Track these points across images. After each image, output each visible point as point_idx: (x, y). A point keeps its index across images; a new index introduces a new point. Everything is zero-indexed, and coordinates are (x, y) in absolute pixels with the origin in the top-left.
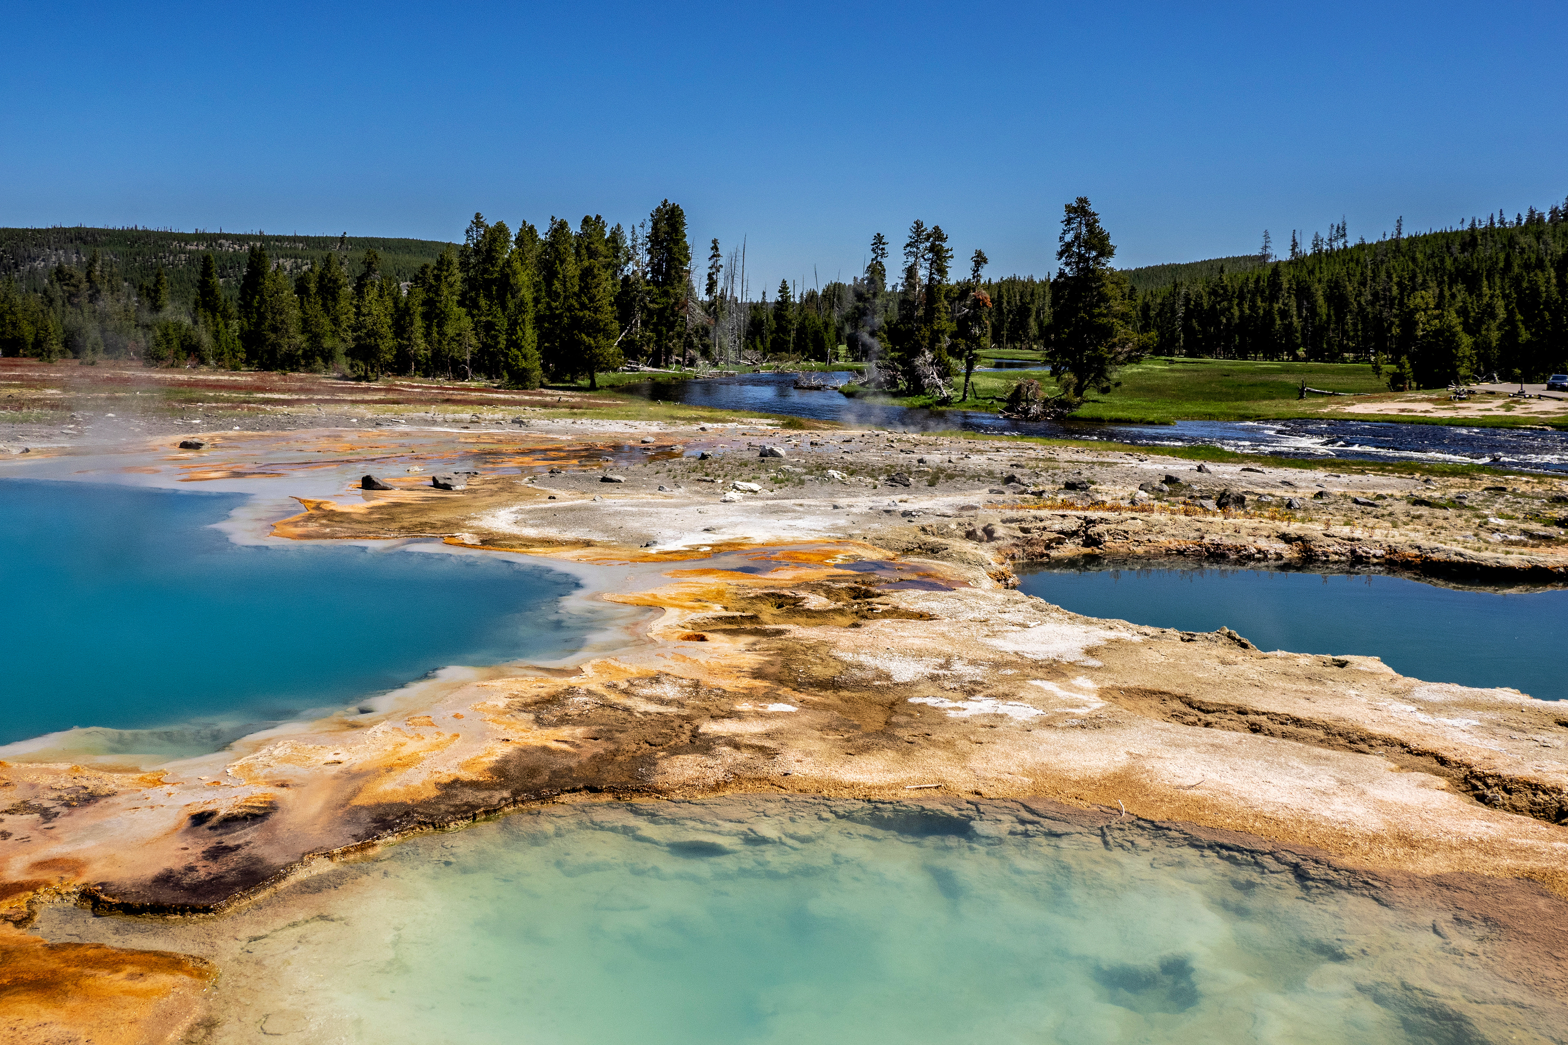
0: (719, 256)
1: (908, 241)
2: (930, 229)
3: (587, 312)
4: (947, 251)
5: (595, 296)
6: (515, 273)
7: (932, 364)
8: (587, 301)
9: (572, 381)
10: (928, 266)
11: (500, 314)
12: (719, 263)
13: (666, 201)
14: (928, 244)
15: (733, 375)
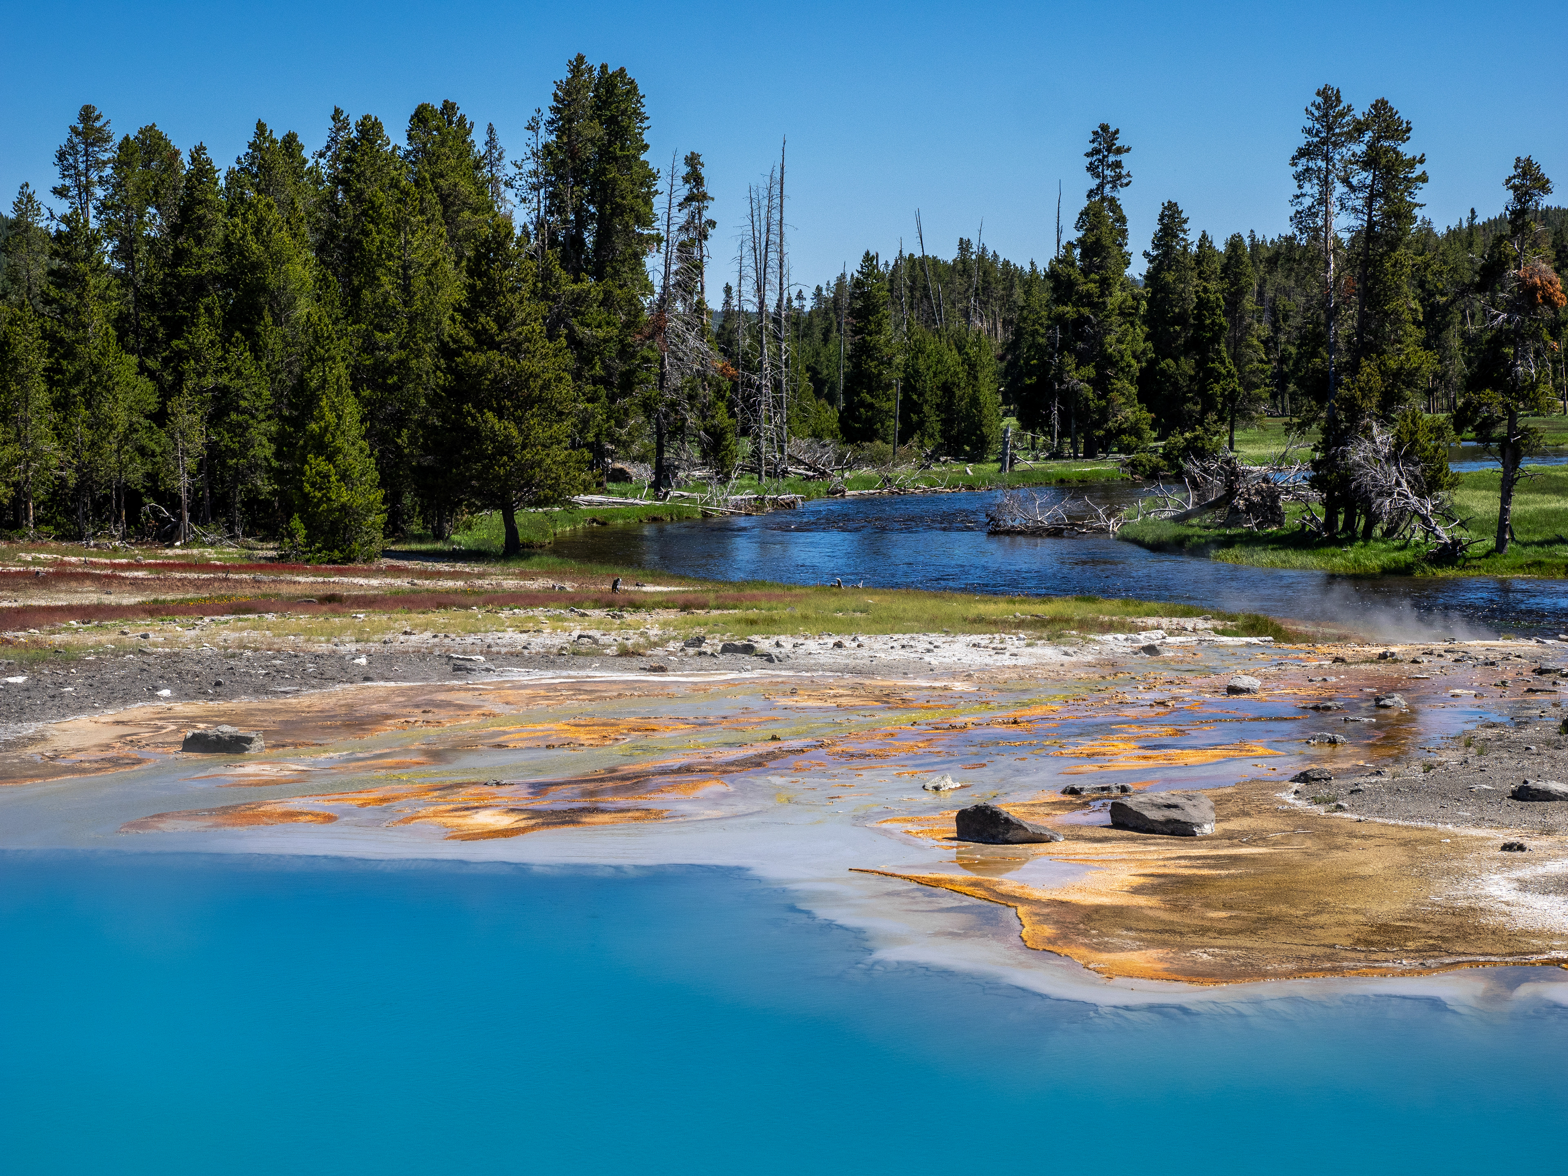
0: (704, 197)
1: (1302, 141)
2: (1361, 110)
3: (493, 354)
4: (1411, 164)
5: (512, 313)
6: (278, 259)
7: (1392, 458)
8: (493, 327)
9: (439, 535)
10: (1359, 203)
11: (249, 369)
12: (707, 215)
13: (580, 59)
14: (1360, 148)
15: (791, 505)
